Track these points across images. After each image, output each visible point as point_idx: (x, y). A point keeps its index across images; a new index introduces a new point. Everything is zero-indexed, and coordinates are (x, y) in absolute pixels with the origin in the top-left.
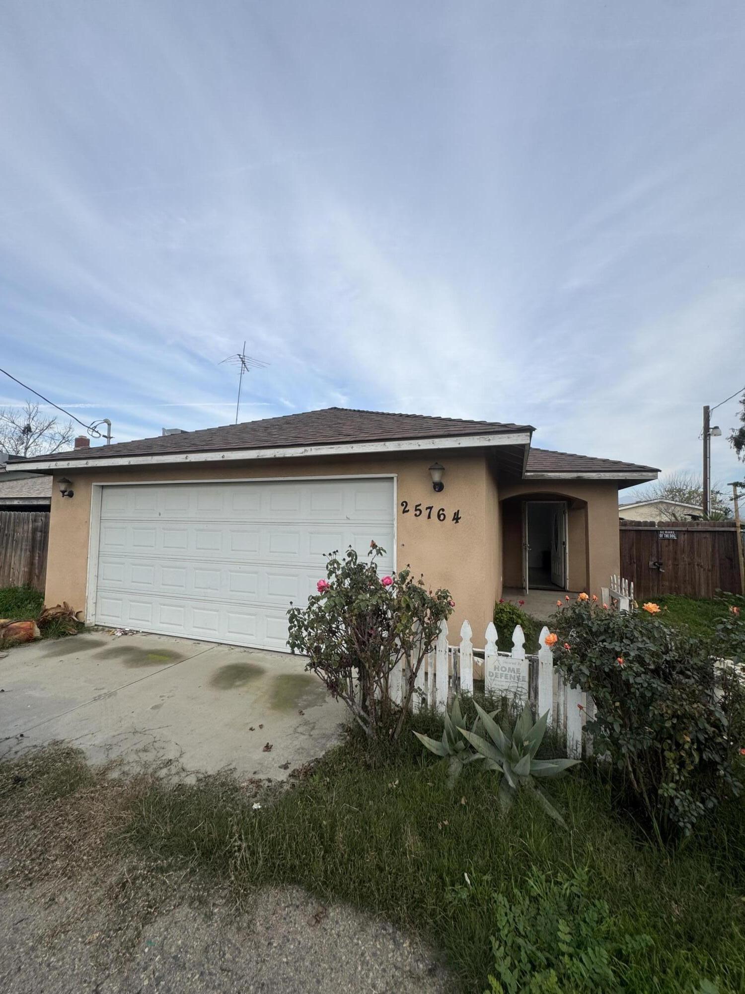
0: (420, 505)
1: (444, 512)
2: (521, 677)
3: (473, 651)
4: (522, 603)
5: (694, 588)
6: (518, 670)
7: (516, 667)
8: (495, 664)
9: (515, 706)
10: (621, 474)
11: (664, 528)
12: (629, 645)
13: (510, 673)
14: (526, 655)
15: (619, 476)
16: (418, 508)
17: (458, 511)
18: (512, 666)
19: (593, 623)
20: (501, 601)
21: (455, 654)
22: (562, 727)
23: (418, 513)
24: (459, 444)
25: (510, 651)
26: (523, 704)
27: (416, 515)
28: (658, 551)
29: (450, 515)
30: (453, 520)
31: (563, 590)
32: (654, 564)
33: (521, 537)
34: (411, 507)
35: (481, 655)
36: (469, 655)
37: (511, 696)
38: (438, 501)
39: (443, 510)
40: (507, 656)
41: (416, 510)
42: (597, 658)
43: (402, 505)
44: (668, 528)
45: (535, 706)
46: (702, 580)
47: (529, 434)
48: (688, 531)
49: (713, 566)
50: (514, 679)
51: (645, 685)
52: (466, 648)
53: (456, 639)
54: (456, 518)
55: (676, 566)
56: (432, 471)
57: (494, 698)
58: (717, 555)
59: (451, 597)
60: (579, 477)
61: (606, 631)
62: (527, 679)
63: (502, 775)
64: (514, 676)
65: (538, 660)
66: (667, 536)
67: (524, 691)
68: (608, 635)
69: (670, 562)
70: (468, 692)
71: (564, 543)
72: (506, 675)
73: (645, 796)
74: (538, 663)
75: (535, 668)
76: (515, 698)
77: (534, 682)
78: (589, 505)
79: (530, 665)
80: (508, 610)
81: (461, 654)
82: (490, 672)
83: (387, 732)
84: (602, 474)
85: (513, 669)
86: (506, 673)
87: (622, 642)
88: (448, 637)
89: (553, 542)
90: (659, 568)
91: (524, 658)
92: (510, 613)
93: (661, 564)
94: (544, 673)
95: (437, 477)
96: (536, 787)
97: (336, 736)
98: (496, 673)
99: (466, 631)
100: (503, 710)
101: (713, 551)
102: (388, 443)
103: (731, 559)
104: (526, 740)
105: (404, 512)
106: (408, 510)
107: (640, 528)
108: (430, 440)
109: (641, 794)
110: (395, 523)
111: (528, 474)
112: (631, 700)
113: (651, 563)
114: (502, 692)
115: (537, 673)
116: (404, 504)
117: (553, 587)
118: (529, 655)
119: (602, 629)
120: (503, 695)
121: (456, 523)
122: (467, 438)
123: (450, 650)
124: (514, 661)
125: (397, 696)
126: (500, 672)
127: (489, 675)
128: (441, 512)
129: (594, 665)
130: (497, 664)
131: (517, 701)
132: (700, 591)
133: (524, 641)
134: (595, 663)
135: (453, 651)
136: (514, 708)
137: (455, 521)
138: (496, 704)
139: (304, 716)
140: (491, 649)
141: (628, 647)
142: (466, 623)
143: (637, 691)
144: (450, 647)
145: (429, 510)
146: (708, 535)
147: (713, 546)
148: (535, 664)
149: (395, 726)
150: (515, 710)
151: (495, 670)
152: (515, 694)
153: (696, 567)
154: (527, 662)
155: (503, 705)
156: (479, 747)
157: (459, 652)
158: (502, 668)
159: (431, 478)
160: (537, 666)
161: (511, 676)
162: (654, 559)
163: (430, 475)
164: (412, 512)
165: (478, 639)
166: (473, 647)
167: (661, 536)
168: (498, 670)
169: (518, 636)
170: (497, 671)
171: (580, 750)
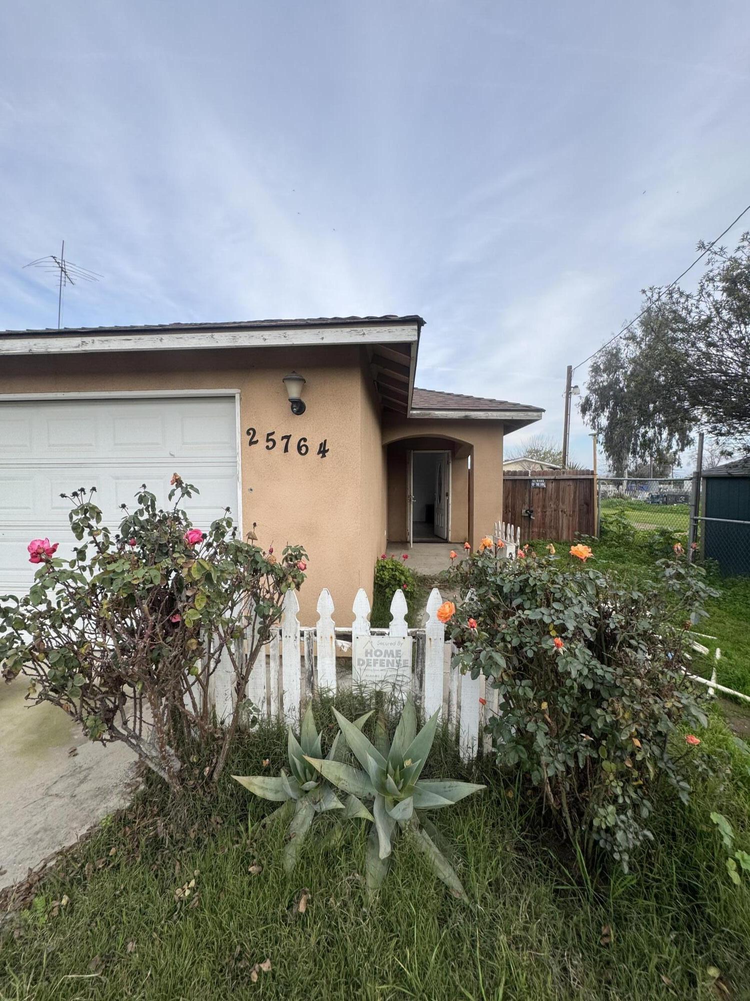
0: (274, 433)
1: (306, 443)
2: (402, 662)
3: (335, 631)
4: (406, 557)
5: (557, 533)
6: (398, 652)
7: (394, 648)
8: (366, 648)
9: (393, 703)
10: (508, 414)
11: (536, 477)
12: (562, 612)
13: (387, 658)
14: (409, 630)
15: (506, 416)
16: (270, 438)
17: (325, 441)
18: (389, 648)
19: (503, 580)
20: (384, 557)
21: (309, 639)
22: (454, 722)
23: (270, 444)
24: (323, 338)
25: (388, 627)
26: (405, 698)
27: (267, 447)
28: (530, 500)
29: (314, 447)
30: (319, 453)
31: (446, 541)
32: (526, 512)
33: (405, 489)
34: (260, 437)
35: (347, 637)
36: (329, 638)
37: (388, 689)
38: (299, 428)
39: (305, 440)
40: (383, 634)
41: (268, 440)
42: (513, 634)
43: (248, 433)
44: (539, 477)
45: (420, 698)
46: (565, 525)
47: (416, 327)
48: (555, 480)
49: (574, 511)
50: (393, 665)
51: (585, 672)
52: (326, 628)
53: (309, 617)
54: (323, 451)
55: (544, 512)
56: (286, 382)
57: (364, 695)
58: (577, 501)
59: (306, 556)
60: (466, 416)
61: (522, 591)
62: (410, 664)
63: (370, 825)
64: (393, 661)
65: (425, 635)
66: (538, 485)
67: (406, 680)
68: (525, 597)
69: (539, 510)
70: (329, 690)
71: (447, 495)
72: (382, 660)
73: (566, 814)
74: (425, 640)
75: (421, 646)
76: (394, 690)
77: (420, 666)
78: (475, 448)
79: (414, 643)
80: (390, 567)
81: (318, 638)
82: (359, 660)
83: (201, 773)
84: (490, 413)
85: (391, 651)
86: (382, 657)
87: (548, 605)
88: (299, 616)
89: (437, 495)
90: (530, 516)
91: (406, 635)
92: (392, 569)
93: (532, 512)
94: (433, 653)
95: (294, 391)
96: (421, 827)
97: (121, 787)
98: (368, 660)
99: (326, 604)
100: (377, 712)
101: (575, 496)
102: (217, 335)
103: (587, 504)
104: (407, 758)
105: (251, 443)
106: (257, 441)
107: (516, 477)
108: (281, 332)
109: (560, 812)
110: (239, 459)
111: (414, 412)
112: (564, 697)
113: (524, 511)
114: (376, 684)
115: (423, 654)
116: (251, 432)
117: (436, 539)
118: (413, 630)
119: (517, 589)
120: (378, 689)
121: (322, 457)
122: (334, 330)
123: (302, 635)
124: (392, 640)
125: (224, 710)
126: (374, 657)
127: (359, 664)
128: (302, 443)
129: (509, 646)
130: (369, 647)
131: (396, 695)
132: (562, 536)
133: (406, 612)
134: (510, 642)
135: (306, 636)
136: (392, 705)
137: (321, 455)
138: (368, 702)
139: (77, 758)
140: (361, 626)
141: (561, 615)
142: (324, 593)
143: (575, 683)
144: (303, 629)
145: (285, 440)
146: (571, 483)
147: (575, 493)
148: (421, 641)
149: (214, 761)
150: (394, 707)
151: (367, 656)
152: (394, 686)
153: (560, 513)
154: (410, 640)
155: (377, 703)
156: (339, 779)
157: (316, 636)
158: (376, 652)
159: (288, 395)
160: (424, 644)
161: (388, 661)
162: (526, 507)
163: (286, 390)
164: (263, 443)
165: (343, 615)
166: (337, 626)
167: (533, 484)
168: (371, 656)
169: (399, 604)
170: (369, 657)
171: (476, 748)
